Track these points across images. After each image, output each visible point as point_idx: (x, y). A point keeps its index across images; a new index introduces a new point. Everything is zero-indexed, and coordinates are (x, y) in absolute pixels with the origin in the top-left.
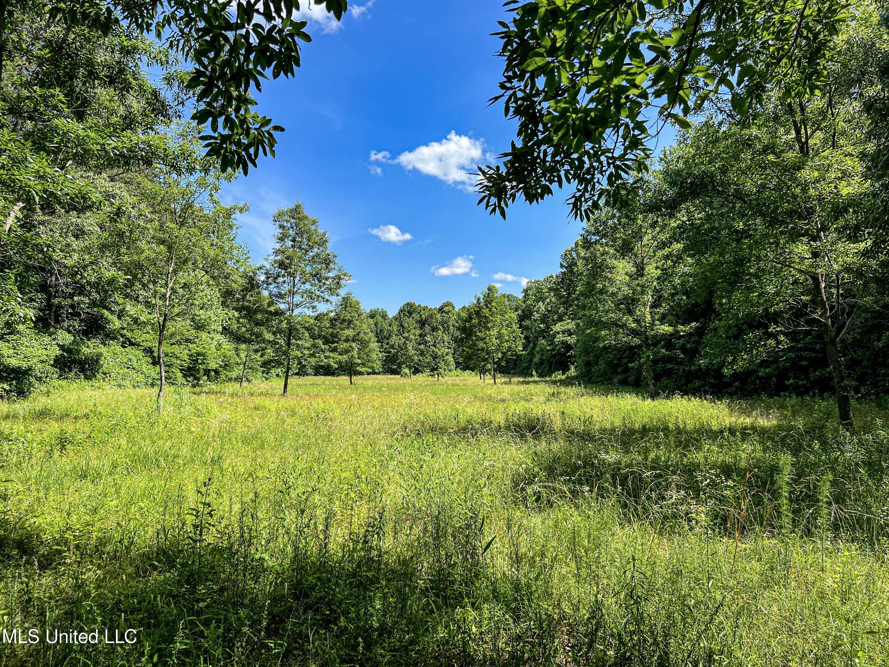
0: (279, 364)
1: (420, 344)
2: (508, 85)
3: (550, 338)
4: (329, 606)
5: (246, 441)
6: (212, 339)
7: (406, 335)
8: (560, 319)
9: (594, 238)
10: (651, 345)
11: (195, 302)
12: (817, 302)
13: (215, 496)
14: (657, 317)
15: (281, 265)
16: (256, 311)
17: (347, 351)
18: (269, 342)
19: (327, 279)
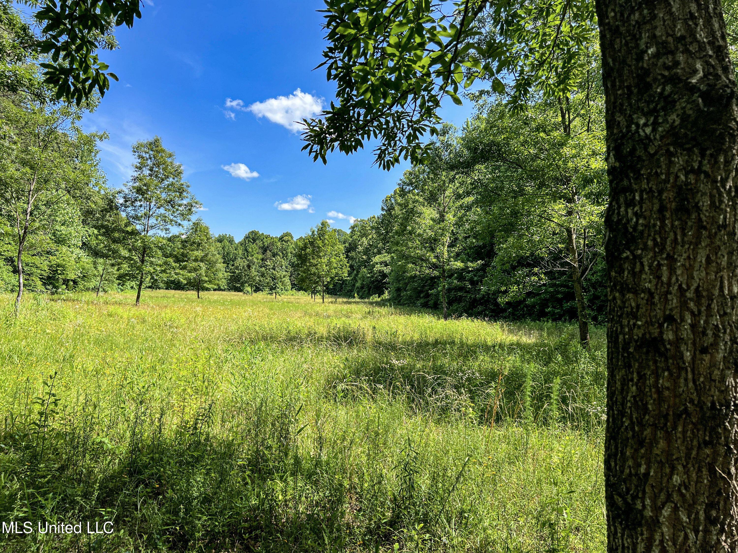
0: (133, 277)
1: (261, 267)
2: (330, 54)
3: (370, 268)
4: (160, 480)
5: (98, 342)
6: (72, 253)
7: (250, 258)
8: (379, 253)
9: (408, 188)
10: (447, 277)
11: (57, 219)
12: (569, 249)
13: (64, 389)
14: (452, 255)
15: (139, 191)
16: (114, 230)
17: (195, 270)
18: (125, 258)
19: (180, 205)
